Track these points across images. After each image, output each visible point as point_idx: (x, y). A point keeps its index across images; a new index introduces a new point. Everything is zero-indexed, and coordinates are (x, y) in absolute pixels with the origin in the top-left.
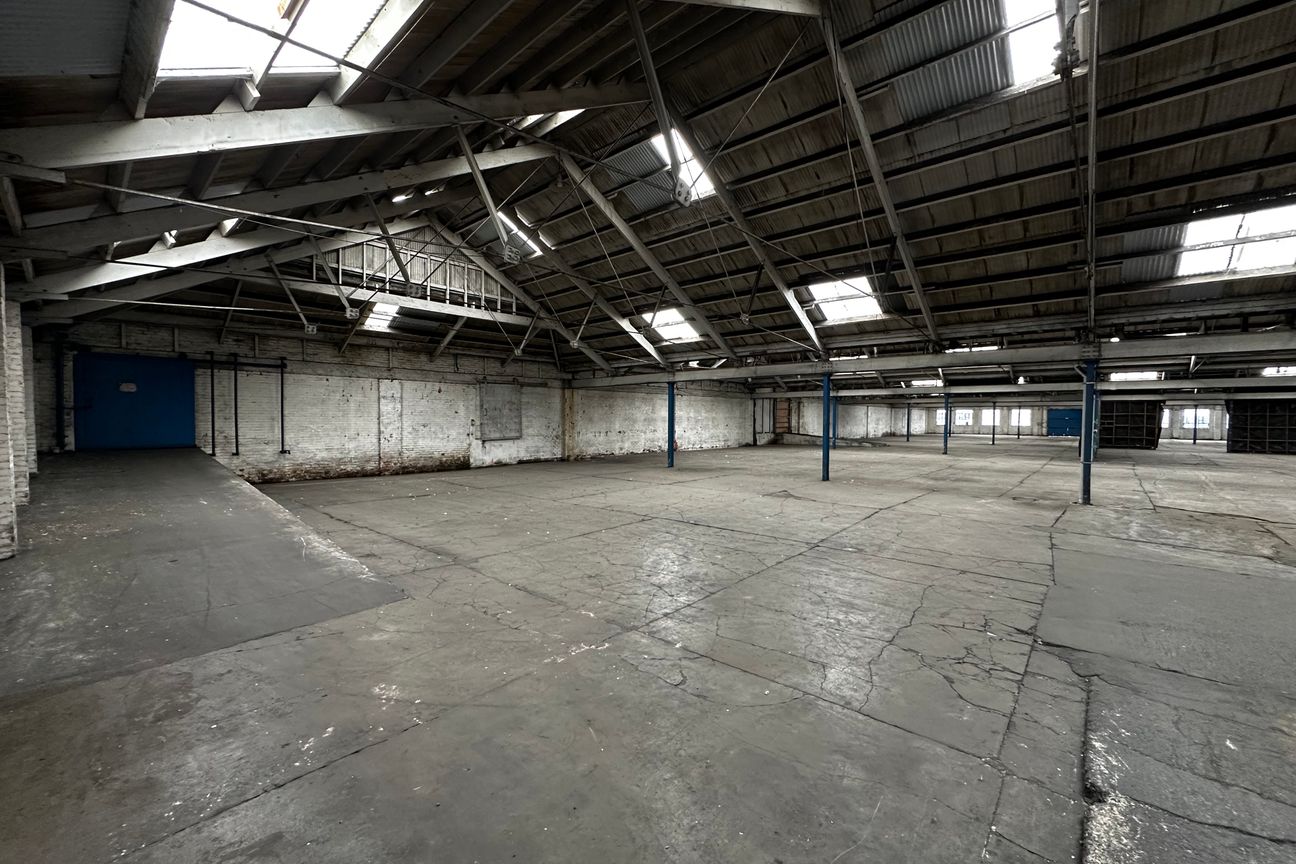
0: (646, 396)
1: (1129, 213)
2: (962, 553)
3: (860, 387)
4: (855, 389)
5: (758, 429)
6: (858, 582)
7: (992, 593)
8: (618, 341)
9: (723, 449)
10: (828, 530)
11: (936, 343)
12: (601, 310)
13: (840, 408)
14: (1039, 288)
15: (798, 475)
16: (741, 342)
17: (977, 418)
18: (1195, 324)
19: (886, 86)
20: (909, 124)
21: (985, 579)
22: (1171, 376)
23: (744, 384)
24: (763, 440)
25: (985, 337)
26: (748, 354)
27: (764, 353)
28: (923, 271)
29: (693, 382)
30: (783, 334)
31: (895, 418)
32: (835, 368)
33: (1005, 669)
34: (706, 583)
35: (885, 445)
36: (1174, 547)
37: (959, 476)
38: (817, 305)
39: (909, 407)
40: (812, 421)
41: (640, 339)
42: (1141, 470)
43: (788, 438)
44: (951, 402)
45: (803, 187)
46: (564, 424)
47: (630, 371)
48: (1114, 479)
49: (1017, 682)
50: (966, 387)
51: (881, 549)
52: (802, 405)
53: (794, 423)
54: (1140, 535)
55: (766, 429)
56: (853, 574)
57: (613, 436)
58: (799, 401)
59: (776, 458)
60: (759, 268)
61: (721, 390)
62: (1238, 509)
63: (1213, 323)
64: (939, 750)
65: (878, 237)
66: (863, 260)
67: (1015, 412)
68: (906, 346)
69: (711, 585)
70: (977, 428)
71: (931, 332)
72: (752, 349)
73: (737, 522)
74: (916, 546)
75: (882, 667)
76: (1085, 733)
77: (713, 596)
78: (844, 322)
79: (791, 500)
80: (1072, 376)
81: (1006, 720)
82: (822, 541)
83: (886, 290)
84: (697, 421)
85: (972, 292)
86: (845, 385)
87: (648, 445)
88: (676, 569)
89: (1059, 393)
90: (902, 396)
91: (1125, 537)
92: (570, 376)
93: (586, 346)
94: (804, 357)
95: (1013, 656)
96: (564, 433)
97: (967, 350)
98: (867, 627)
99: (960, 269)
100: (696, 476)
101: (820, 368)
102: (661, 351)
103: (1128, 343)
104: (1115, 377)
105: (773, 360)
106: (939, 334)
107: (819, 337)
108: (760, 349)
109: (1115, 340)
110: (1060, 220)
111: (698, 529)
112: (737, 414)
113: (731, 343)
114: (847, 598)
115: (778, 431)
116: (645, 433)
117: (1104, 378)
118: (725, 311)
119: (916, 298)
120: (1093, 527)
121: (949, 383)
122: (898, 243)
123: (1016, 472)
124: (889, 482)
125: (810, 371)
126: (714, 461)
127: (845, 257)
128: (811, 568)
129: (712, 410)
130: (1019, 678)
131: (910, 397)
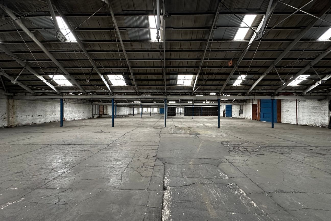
0: (51, 103)
1: (170, 71)
2: (144, 141)
3: (122, 102)
4: (121, 103)
5: (94, 113)
6: (120, 153)
7: (149, 149)
8: (37, 83)
9: (82, 120)
10: (112, 140)
11: (138, 93)
12: (28, 71)
13: (117, 108)
14: (157, 84)
15: (105, 126)
16: (87, 88)
17: (147, 110)
18: (180, 93)
19: (126, 29)
20: (131, 41)
21: (148, 146)
22: (177, 102)
23: (89, 100)
24: (95, 116)
25: (148, 92)
26: (89, 92)
27: (95, 92)
28: (135, 76)
29: (71, 99)
30: (101, 87)
31: (131, 110)
32: (115, 97)
33: (151, 166)
34: (72, 163)
35: (128, 117)
36: (178, 134)
37: (144, 123)
38: (110, 80)
39: (134, 107)
40: (109, 111)
41: (47, 83)
42: (174, 120)
43: (103, 116)
44: (142, 106)
45: (105, 48)
46: (8, 113)
47: (43, 94)
48: (170, 122)
49: (153, 168)
50: (145, 103)
51: (126, 143)
52: (107, 107)
53: (105, 111)
54: (173, 132)
55: (97, 113)
56: (119, 151)
57: (35, 117)
58: (106, 106)
59: (99, 121)
60: (92, 67)
61: (81, 102)
62: (185, 126)
63: (182, 93)
64: (137, 191)
65: (125, 66)
66: (121, 71)
67: (154, 109)
68: (133, 93)
69: (73, 164)
70: (147, 112)
71: (137, 90)
72: (91, 90)
73: (85, 142)
74: (134, 141)
75: (125, 174)
76: (164, 176)
77: (74, 167)
78: (117, 86)
79: (103, 133)
80: (163, 102)
81: (150, 178)
82: (111, 143)
83: (127, 79)
84: (73, 111)
85: (145, 82)
86: (118, 102)
87: (52, 120)
88: (60, 161)
89: (161, 105)
90: (132, 105)
91: (171, 133)
92: (12, 94)
93: (21, 83)
94: (107, 94)
95: (152, 163)
96: (8, 116)
97: (145, 95)
98: (121, 165)
99: (143, 77)
100: (71, 129)
101: (111, 97)
102: (57, 88)
103: (171, 96)
104: (170, 102)
105: (98, 94)
106: (139, 91)
107: (111, 89)
108: (94, 91)
109: (169, 95)
110: (160, 70)
111: (70, 146)
112: (87, 109)
113: (84, 88)
114: (117, 158)
115: (100, 114)
116: (51, 115)
117: (168, 102)
118: (82, 78)
119: (134, 82)
120: (166, 132)
121: (142, 102)
122: (129, 68)
123: (155, 122)
124: (128, 126)
125: (108, 98)
126: (79, 124)
127: (117, 69)
128: (107, 152)
129: (77, 108)
130: (153, 167)
131: (134, 105)
